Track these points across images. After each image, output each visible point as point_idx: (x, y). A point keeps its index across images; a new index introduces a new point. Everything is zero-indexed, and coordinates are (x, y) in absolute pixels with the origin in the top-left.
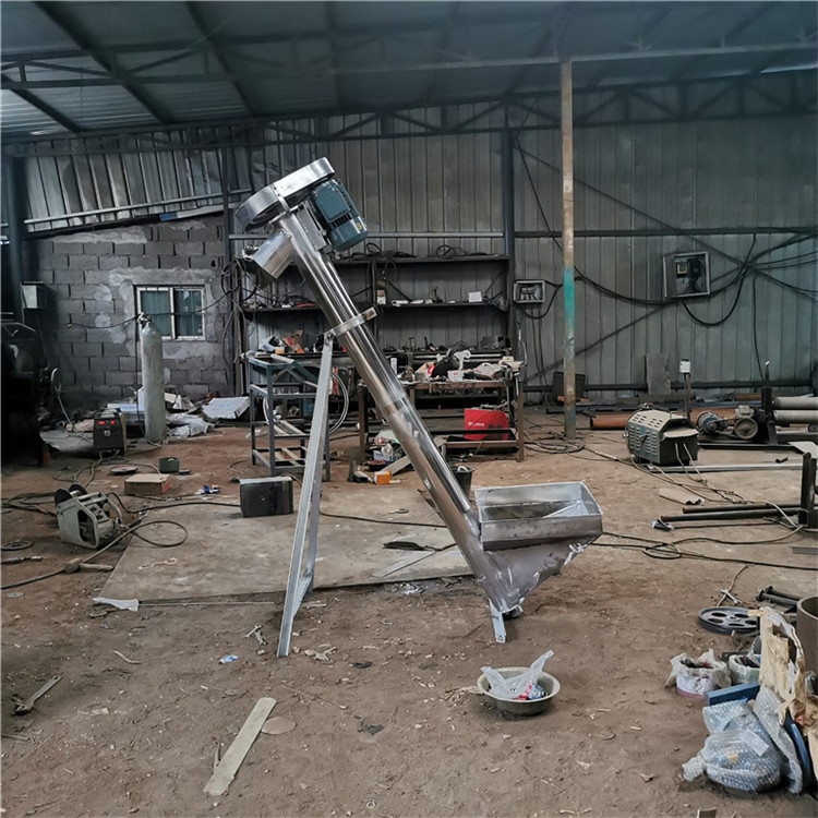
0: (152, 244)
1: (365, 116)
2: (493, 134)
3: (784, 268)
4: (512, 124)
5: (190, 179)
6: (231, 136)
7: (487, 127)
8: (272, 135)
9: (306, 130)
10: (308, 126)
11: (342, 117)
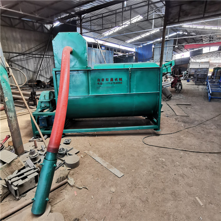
3: (18, 61)
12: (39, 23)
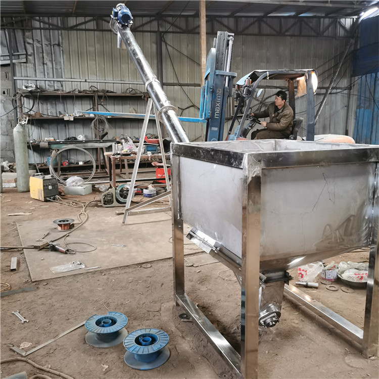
1: (87, 19)
2: (152, 33)
4: (161, 30)
6: (13, 23)
7: (149, 30)
8: (37, 24)
9: (55, 23)
10: (56, 21)
11: (75, 18)
12: (330, 18)
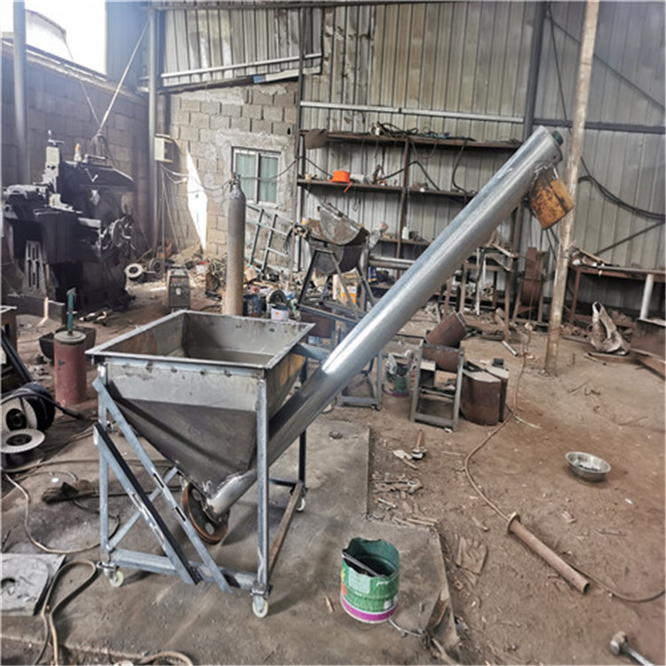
0: (247, 106)
5: (277, 40)
